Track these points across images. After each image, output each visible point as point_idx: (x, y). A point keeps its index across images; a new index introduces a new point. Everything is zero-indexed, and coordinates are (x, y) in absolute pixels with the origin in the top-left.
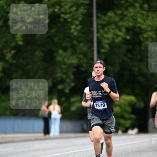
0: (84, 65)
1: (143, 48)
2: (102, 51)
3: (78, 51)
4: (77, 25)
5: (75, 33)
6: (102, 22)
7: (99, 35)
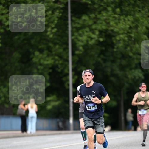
0: (60, 66)
1: (115, 50)
2: (77, 52)
3: (54, 53)
6: (77, 25)
7: (73, 38)
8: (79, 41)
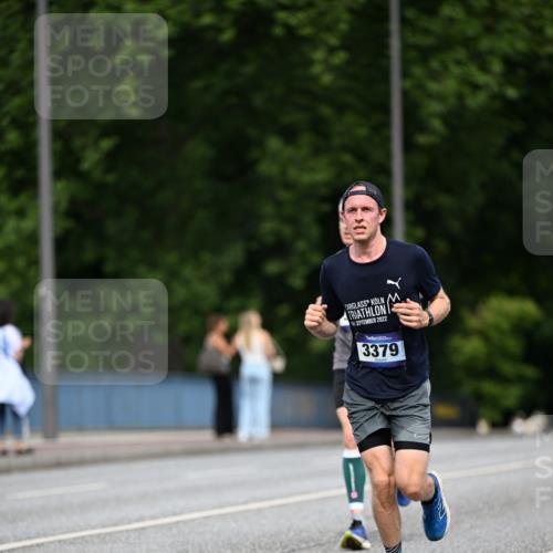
2: (422, 139)
3: (337, 141)
4: (332, 50)
5: (327, 79)
7: (408, 84)
8: (431, 96)
